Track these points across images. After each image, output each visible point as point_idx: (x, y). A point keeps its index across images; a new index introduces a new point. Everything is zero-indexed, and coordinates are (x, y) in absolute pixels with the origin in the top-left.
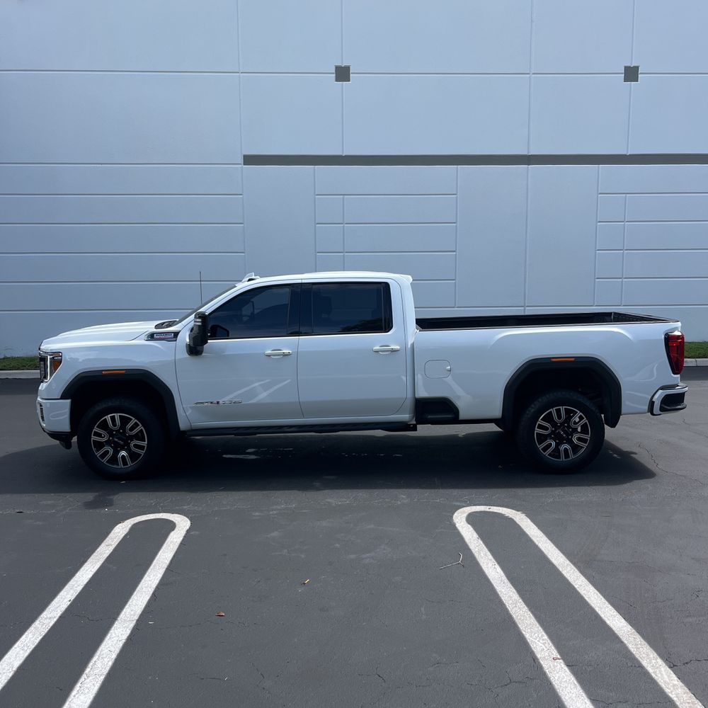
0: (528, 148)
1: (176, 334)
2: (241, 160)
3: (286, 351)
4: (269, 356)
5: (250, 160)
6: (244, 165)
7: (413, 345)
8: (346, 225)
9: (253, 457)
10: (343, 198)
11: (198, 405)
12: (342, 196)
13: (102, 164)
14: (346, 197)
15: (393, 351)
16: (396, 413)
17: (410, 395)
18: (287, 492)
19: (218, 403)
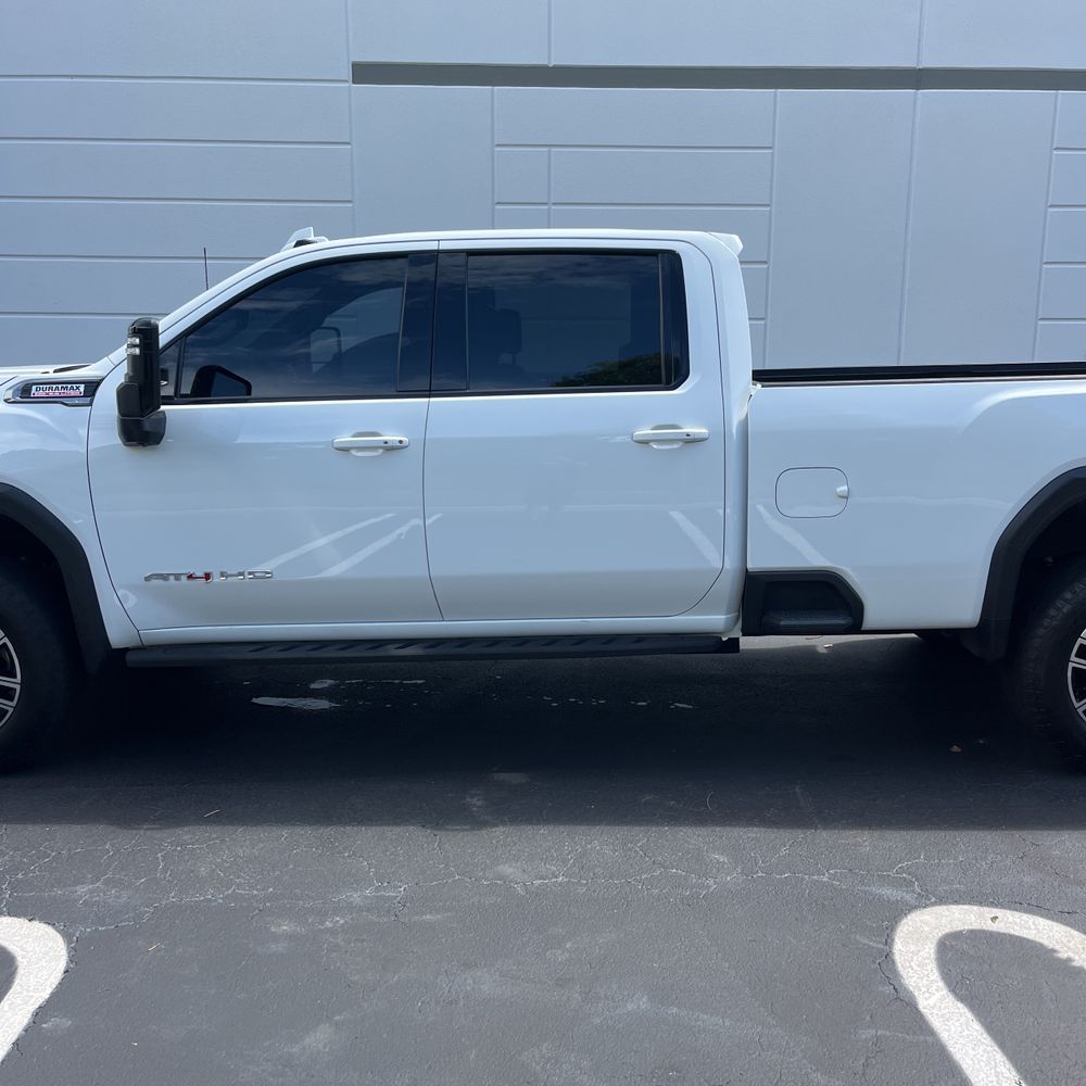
0: (918, 55)
1: (92, 387)
2: (347, 73)
3: (392, 437)
4: (345, 450)
5: (365, 73)
6: (354, 82)
7: (744, 425)
8: (553, 207)
9: (324, 704)
10: (550, 151)
11: (155, 582)
12: (546, 149)
13: (72, 77)
14: (554, 149)
15: (691, 441)
16: (691, 609)
17: (731, 564)
18: (392, 832)
19: (207, 576)
